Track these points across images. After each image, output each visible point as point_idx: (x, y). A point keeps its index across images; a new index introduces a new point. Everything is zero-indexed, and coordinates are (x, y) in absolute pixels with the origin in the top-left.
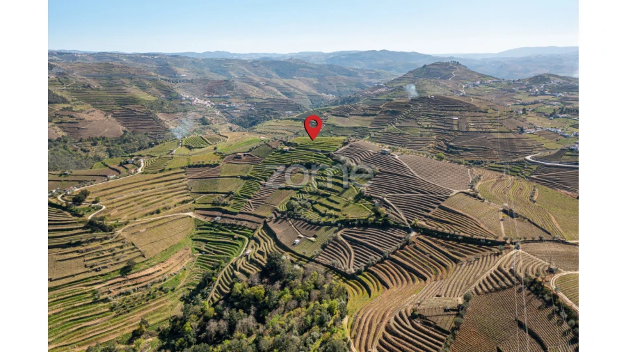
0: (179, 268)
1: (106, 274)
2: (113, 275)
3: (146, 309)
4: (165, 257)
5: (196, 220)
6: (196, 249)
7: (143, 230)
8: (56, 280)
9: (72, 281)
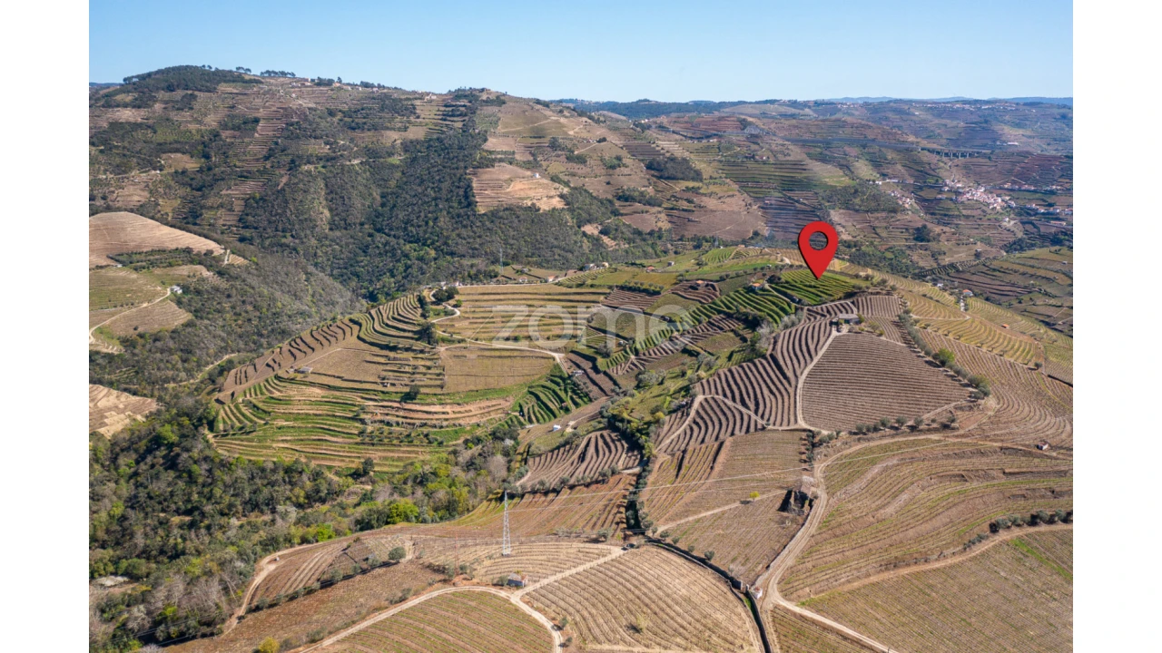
0: (474, 420)
1: (387, 393)
2: (394, 397)
3: (393, 451)
4: (466, 400)
5: (557, 366)
6: (521, 406)
7: (473, 356)
8: (346, 380)
9: (356, 387)
